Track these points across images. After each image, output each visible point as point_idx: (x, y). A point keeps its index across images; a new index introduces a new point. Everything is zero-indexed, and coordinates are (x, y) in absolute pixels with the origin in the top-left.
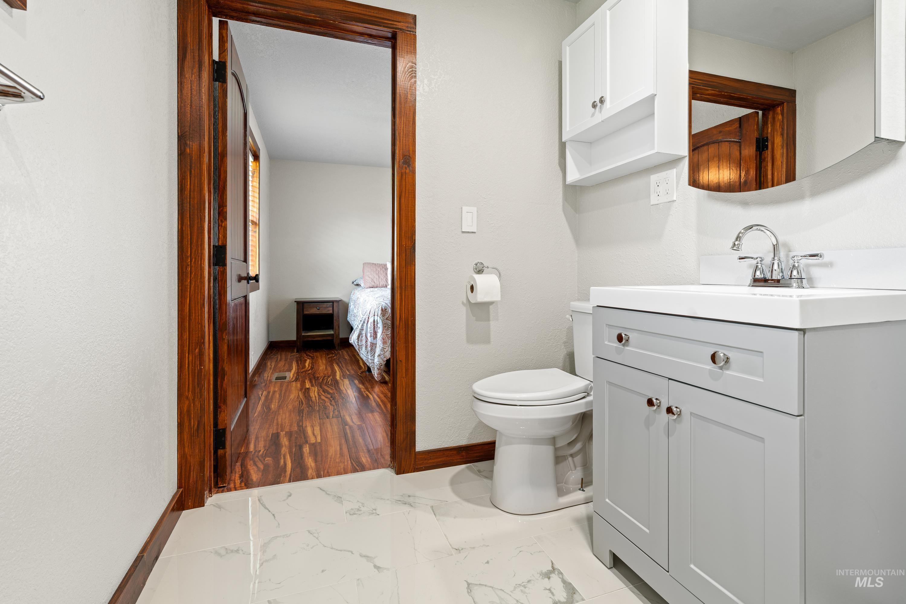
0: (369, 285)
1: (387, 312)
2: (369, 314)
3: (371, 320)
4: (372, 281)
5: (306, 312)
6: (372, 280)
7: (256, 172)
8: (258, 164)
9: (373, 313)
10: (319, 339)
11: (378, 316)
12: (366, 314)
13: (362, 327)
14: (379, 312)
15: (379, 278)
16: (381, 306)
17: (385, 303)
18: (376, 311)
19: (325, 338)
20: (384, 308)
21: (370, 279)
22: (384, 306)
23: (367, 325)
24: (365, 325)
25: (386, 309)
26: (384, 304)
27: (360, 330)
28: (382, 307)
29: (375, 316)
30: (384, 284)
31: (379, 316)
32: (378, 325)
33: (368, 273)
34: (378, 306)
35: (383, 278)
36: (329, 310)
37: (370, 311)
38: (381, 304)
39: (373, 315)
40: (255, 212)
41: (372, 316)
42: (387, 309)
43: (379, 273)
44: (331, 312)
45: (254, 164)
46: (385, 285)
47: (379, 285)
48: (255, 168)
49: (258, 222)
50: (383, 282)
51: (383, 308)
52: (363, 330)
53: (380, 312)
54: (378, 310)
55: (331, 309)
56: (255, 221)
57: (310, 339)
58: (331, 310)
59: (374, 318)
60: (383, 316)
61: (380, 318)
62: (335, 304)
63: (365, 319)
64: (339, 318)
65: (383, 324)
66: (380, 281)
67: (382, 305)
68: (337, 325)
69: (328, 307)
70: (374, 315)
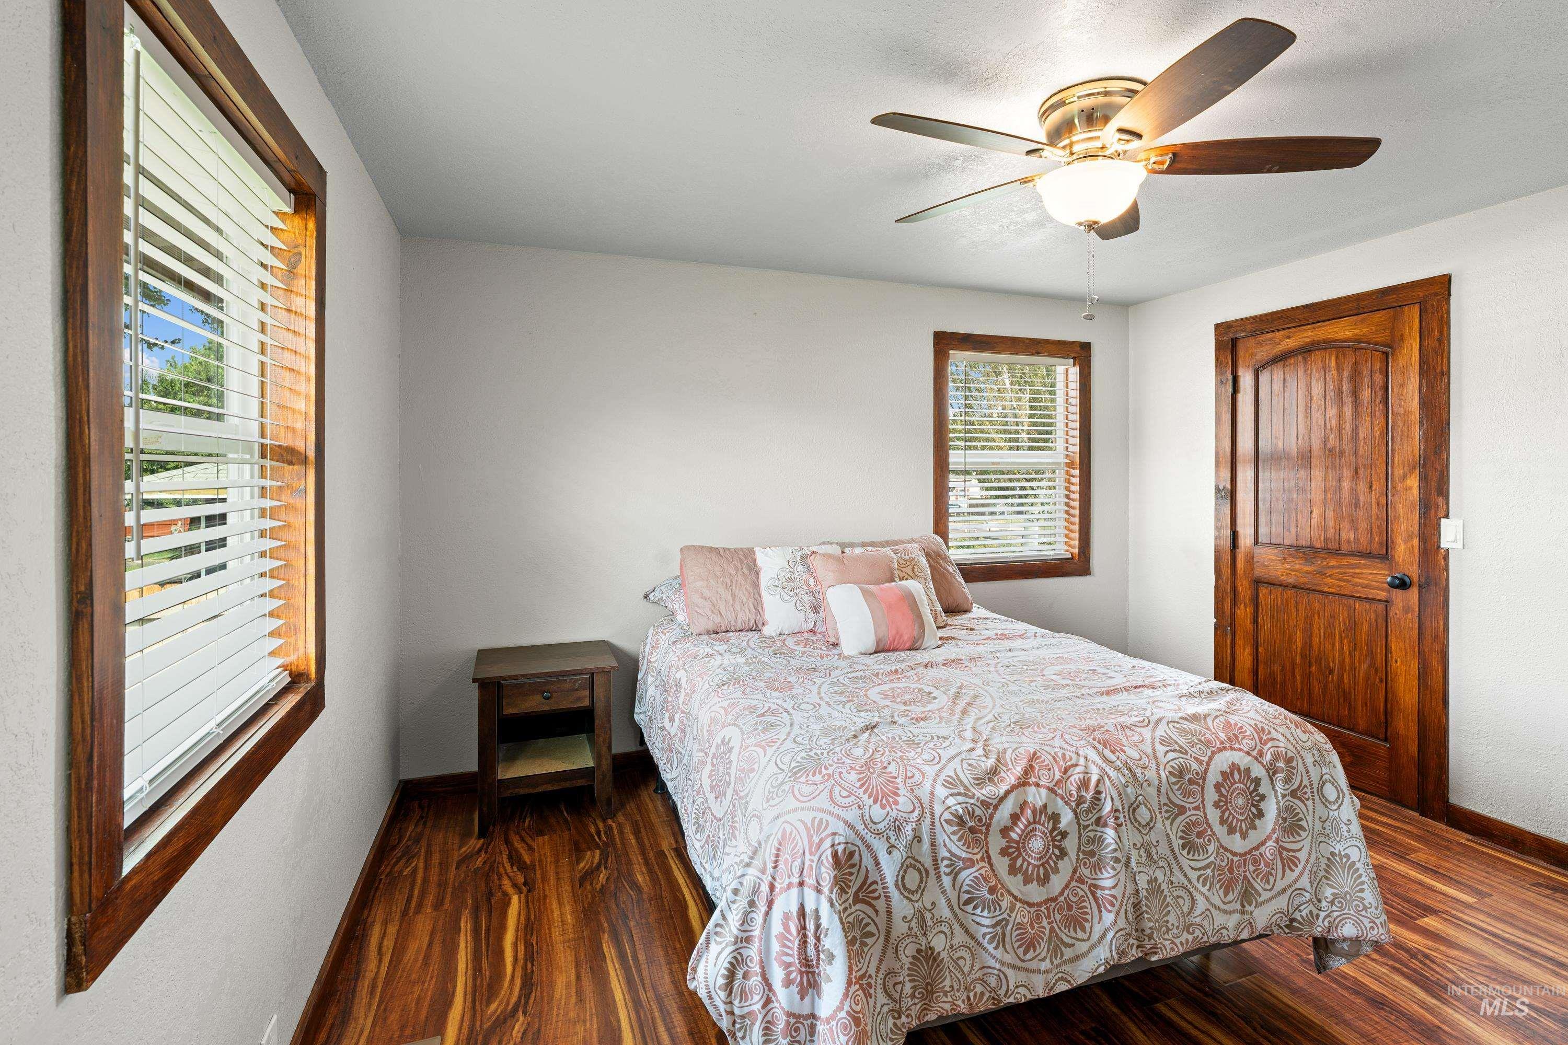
0: (703, 624)
1: (853, 866)
2: (775, 867)
3: (786, 903)
4: (712, 612)
5: (508, 711)
6: (714, 605)
7: (303, 257)
8: (311, 225)
9: (796, 872)
10: (550, 788)
11: (819, 891)
12: (757, 862)
13: (746, 927)
14: (823, 869)
15: (734, 600)
16: (828, 843)
17: (846, 822)
18: (807, 863)
19: (568, 785)
20: (845, 850)
21: (706, 603)
22: (842, 839)
23: (765, 920)
24: (759, 918)
25: (851, 855)
26: (841, 828)
27: (736, 943)
28: (833, 845)
29: (806, 889)
30: (749, 620)
31: (826, 890)
32: (827, 943)
33: (700, 584)
34: (817, 840)
35: (745, 600)
36: (579, 699)
37: (777, 856)
38: (829, 831)
39: (796, 880)
40: (300, 412)
41: (790, 886)
42: (857, 854)
43: (731, 581)
44: (586, 703)
45: (296, 223)
46: (753, 621)
47: (736, 622)
48: (300, 241)
49: (311, 454)
50: (747, 611)
51: (840, 848)
52: (748, 940)
53: (827, 874)
54: (816, 858)
55: (587, 693)
56: (302, 450)
57: (522, 791)
58: (585, 697)
59: (802, 895)
60: (842, 891)
61: (832, 905)
62: (598, 680)
63: (756, 890)
64: (609, 722)
65: (844, 929)
66: (738, 608)
67: (834, 834)
68: (604, 741)
69: (577, 690)
70: (801, 884)
